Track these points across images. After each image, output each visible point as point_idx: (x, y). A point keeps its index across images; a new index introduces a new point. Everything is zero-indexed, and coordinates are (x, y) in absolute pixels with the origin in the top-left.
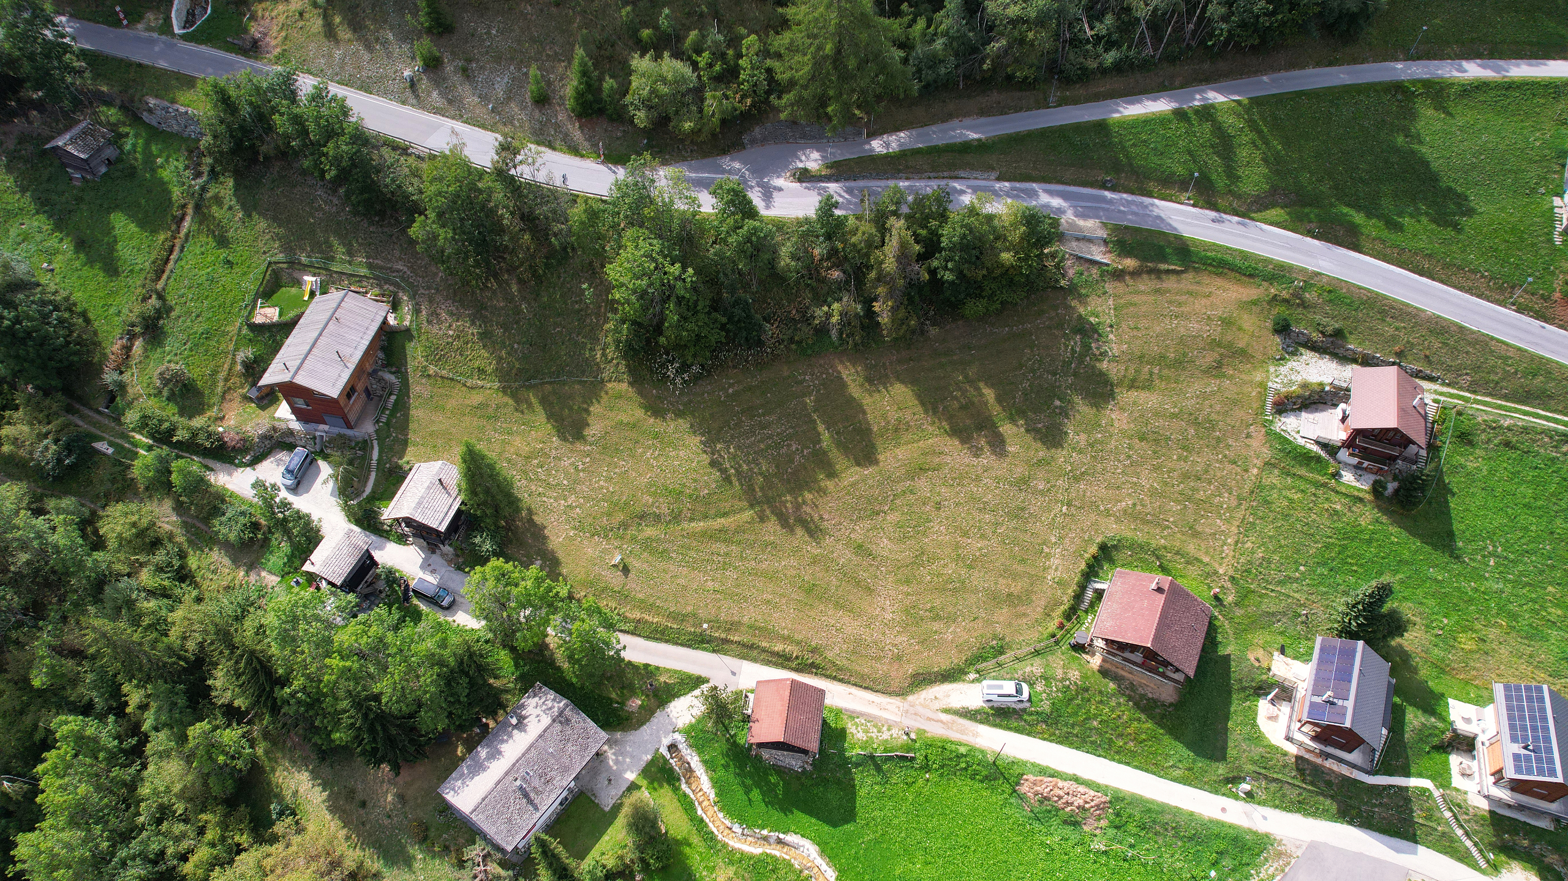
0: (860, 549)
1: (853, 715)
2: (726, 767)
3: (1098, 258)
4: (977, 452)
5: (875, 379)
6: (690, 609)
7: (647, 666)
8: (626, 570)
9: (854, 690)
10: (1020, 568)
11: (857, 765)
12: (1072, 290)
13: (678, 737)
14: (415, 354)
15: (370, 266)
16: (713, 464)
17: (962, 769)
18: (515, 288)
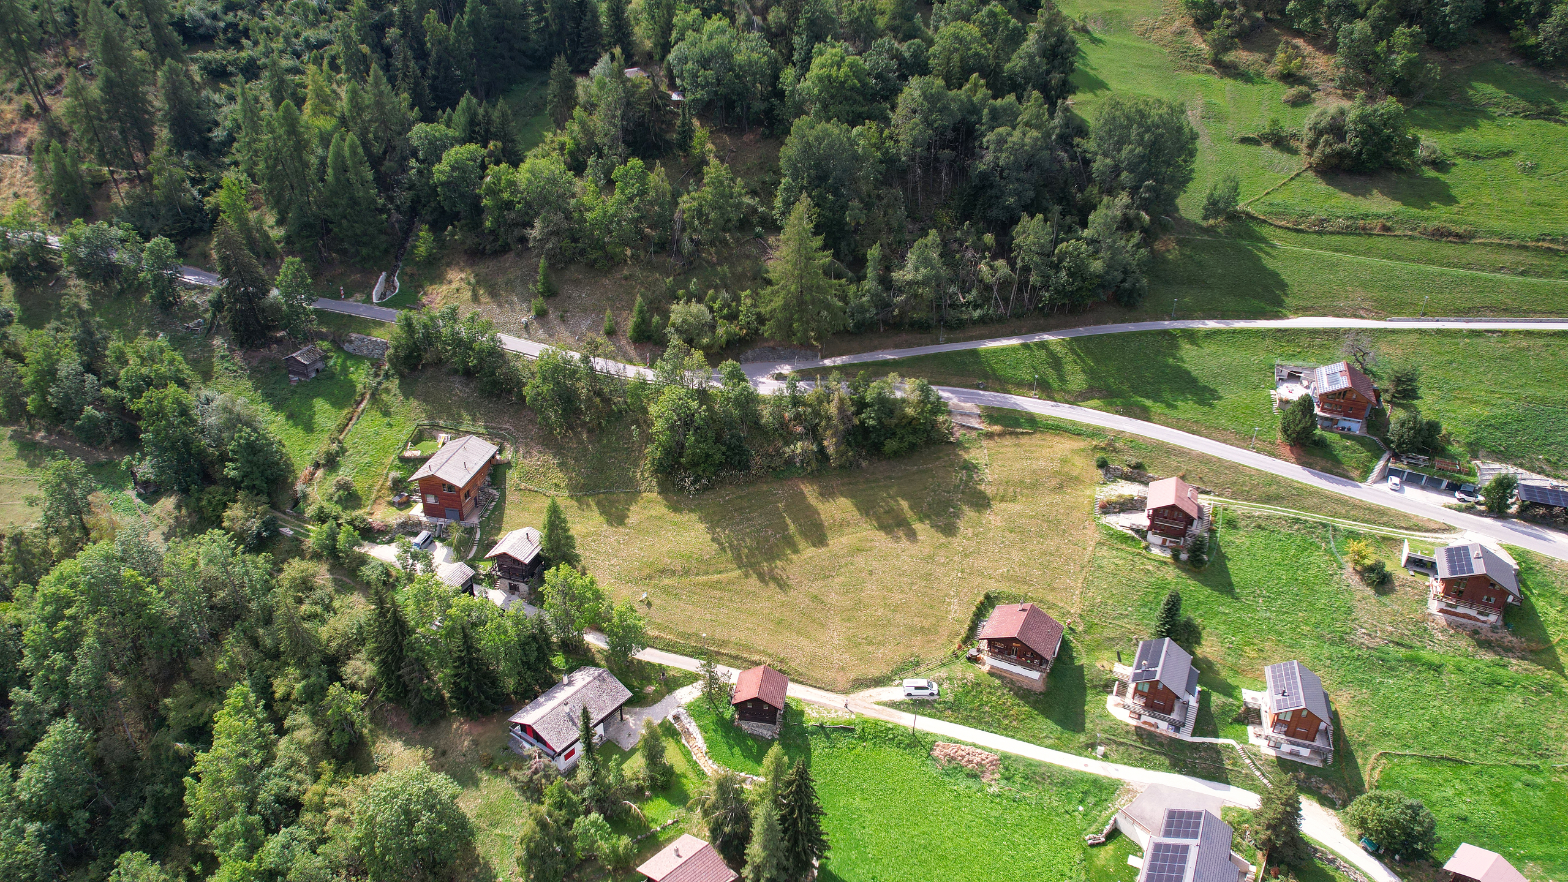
0: (815, 599)
1: (809, 703)
2: (715, 731)
3: (976, 426)
4: (897, 540)
5: (826, 494)
6: (693, 631)
7: (660, 665)
8: (649, 605)
9: (811, 689)
10: (929, 611)
11: (812, 733)
12: (959, 444)
13: (681, 710)
14: (512, 477)
15: (486, 427)
16: (713, 540)
17: (890, 739)
18: (585, 436)
